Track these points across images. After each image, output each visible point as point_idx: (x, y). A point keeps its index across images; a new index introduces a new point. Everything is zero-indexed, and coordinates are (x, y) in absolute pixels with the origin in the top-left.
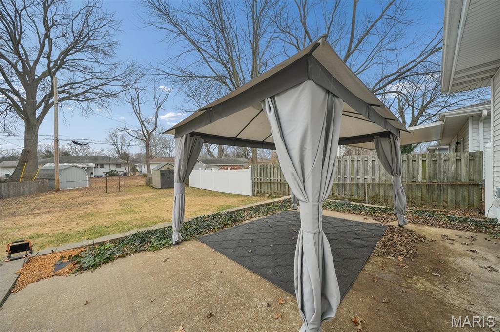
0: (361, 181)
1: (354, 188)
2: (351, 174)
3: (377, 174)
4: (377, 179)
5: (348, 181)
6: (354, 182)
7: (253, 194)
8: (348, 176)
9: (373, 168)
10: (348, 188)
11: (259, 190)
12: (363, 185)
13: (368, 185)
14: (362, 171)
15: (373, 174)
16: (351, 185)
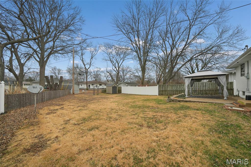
0: (202, 89)
1: (200, 91)
2: (199, 87)
3: (207, 87)
4: (207, 89)
5: (197, 89)
6: (199, 90)
7: (159, 95)
8: (197, 88)
9: (205, 85)
10: (197, 91)
11: (162, 93)
12: (202, 90)
13: (204, 90)
14: (202, 86)
15: (205, 87)
16: (198, 91)
